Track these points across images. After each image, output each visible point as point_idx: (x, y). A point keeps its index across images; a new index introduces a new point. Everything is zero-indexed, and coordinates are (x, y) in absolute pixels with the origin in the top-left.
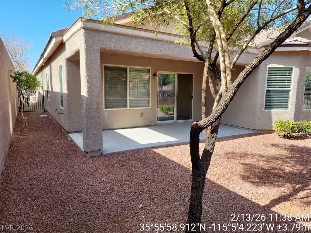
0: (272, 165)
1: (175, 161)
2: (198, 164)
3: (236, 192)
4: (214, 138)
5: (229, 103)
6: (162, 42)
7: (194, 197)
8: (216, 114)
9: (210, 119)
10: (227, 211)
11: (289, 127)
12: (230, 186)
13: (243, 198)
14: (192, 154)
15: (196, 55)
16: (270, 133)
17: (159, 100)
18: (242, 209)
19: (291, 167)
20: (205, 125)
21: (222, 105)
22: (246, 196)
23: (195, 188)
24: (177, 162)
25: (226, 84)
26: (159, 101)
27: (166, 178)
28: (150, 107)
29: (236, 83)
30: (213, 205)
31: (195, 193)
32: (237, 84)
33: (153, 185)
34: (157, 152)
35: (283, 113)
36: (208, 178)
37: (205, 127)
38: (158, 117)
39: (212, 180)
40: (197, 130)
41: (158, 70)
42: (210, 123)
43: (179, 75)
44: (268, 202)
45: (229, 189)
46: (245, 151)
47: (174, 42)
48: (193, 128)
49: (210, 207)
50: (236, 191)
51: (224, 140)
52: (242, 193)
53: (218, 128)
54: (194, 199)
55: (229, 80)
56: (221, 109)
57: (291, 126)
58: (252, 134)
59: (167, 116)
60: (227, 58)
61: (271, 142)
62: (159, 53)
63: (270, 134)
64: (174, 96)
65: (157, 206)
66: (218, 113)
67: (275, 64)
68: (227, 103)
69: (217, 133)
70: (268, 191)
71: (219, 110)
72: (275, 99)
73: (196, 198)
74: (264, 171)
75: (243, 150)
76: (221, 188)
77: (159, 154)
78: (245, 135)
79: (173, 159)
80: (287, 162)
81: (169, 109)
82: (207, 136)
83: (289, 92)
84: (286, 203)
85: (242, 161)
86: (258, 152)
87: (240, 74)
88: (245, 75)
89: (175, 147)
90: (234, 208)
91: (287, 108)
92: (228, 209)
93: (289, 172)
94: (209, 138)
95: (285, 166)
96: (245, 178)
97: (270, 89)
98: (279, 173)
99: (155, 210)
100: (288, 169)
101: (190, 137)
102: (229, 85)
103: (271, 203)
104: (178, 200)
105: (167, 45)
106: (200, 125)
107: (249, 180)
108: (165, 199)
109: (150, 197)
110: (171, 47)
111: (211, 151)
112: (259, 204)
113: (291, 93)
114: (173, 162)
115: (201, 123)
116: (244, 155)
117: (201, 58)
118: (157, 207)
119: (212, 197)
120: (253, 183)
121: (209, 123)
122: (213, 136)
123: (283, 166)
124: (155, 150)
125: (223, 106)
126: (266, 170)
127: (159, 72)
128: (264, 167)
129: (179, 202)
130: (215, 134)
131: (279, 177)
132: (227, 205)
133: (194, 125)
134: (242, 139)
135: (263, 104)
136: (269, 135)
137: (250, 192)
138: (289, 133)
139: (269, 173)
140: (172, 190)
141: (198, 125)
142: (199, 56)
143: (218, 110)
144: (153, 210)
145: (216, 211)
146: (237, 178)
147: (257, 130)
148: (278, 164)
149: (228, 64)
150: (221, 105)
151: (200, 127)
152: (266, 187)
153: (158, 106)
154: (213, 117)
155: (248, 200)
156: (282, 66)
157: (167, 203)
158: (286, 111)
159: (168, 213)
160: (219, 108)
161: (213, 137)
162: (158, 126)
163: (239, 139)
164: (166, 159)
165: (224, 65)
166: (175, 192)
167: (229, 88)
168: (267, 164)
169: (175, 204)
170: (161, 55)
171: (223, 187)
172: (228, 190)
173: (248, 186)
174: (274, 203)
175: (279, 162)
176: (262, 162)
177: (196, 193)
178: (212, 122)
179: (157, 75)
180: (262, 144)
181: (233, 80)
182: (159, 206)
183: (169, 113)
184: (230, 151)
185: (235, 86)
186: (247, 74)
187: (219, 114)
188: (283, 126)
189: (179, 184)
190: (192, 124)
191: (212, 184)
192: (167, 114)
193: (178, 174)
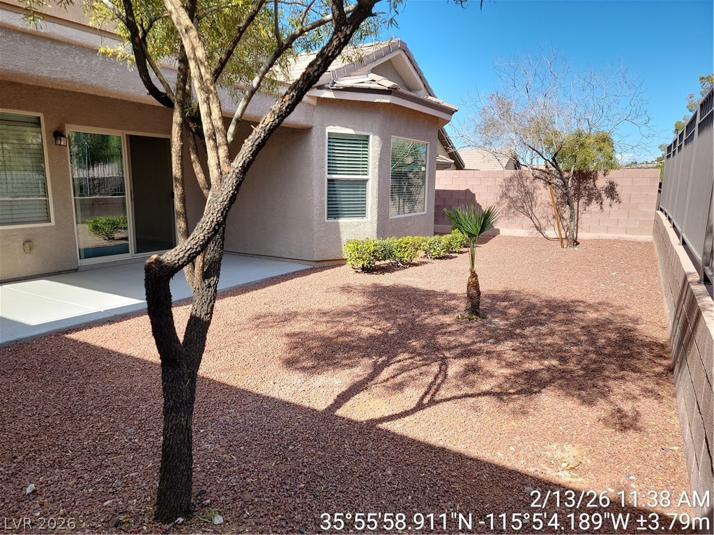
0: (341, 327)
1: (132, 355)
2: (174, 353)
3: (273, 396)
4: (212, 289)
5: (229, 207)
6: (65, 48)
7: (171, 430)
8: (202, 235)
9: (188, 248)
10: (253, 440)
11: (368, 251)
12: (263, 386)
13: (287, 405)
14: (156, 333)
15: (153, 90)
16: (340, 265)
17: (78, 204)
18: (283, 428)
19: (371, 326)
20: (179, 260)
21: (213, 214)
22: (292, 400)
23: (172, 408)
24: (138, 357)
25: (219, 164)
26: (79, 207)
27: (108, 401)
28: (53, 223)
29: (238, 163)
30: (224, 435)
31: (172, 420)
32: (240, 165)
33: (68, 426)
34: (82, 339)
35: (359, 224)
36: (215, 379)
37: (179, 265)
38: (82, 247)
39: (224, 380)
40: (161, 274)
41: (68, 123)
42: (189, 255)
43: (132, 139)
44: (331, 401)
45: (260, 392)
46: (292, 307)
47: (97, 51)
48: (149, 270)
49: (217, 441)
50: (274, 394)
51: (252, 290)
52: (284, 394)
53: (220, 264)
54: (171, 435)
55: (224, 156)
56: (212, 221)
57: (372, 249)
58: (308, 269)
59: (112, 243)
60: (214, 105)
61: (341, 283)
62: (60, 76)
63: (339, 268)
64: (124, 191)
65: (79, 476)
66: (206, 232)
67: (339, 126)
68: (224, 209)
69: (218, 277)
70: (332, 379)
71: (209, 224)
72: (344, 195)
73: (175, 430)
74: (327, 342)
75: (289, 306)
76: (243, 393)
77: (87, 345)
78: (294, 273)
79: (129, 350)
80: (365, 318)
81: (115, 226)
82: (195, 286)
83: (366, 184)
84: (361, 395)
85: (288, 330)
86: (317, 307)
87: (244, 142)
88: (254, 146)
89: (132, 321)
90: (269, 430)
91: (365, 214)
92: (255, 436)
93: (368, 336)
94: (200, 290)
95: (363, 326)
96: (290, 363)
97: (334, 177)
98: (353, 342)
99: (75, 486)
100: (366, 331)
101: (147, 292)
102: (225, 168)
103: (336, 401)
104: (141, 446)
105: (82, 56)
106: (165, 263)
107: (299, 365)
108: (104, 454)
109: (60, 460)
110: (94, 62)
111: (206, 318)
112: (316, 408)
113: (369, 184)
114: (128, 357)
115: (169, 256)
116: (289, 317)
117: (166, 101)
118: (80, 478)
119: (221, 419)
120: (304, 369)
121: (187, 255)
122: (210, 284)
123: (359, 327)
124: (73, 336)
125: (215, 215)
126: (330, 339)
127: (70, 130)
128: (327, 334)
129: (140, 451)
130: (213, 280)
131: (352, 348)
132: (254, 427)
133: (152, 263)
134: (288, 283)
135: (324, 208)
136: (337, 269)
137: (301, 389)
138: (370, 263)
139: (336, 343)
140: (122, 426)
141: (161, 262)
142: (162, 94)
143: (204, 224)
144: (69, 488)
145: (231, 446)
146: (275, 367)
147: (317, 261)
148: (351, 324)
149: (218, 118)
150: (211, 212)
151: (166, 266)
152: (330, 372)
153: (80, 220)
154: (195, 242)
155: (296, 406)
156: (351, 131)
157: (108, 462)
158: (364, 220)
159: (109, 485)
160: (207, 220)
161: (209, 286)
162: (83, 271)
163: (282, 283)
164: (109, 353)
165: (209, 121)
166: (132, 430)
167: (226, 174)
168: (332, 328)
169: (132, 457)
170: (68, 81)
171: (247, 392)
172: (258, 395)
173: (296, 378)
174: (341, 401)
175: (353, 319)
176: (324, 325)
177: (176, 420)
178: (193, 253)
179: (64, 136)
180: (324, 288)
181: (231, 156)
182: (85, 475)
183: (117, 235)
184: (264, 311)
185: (237, 171)
186: (257, 145)
187: (209, 233)
188: (358, 249)
189: (143, 406)
190: (148, 261)
191: (223, 391)
192: (109, 239)
193: (140, 385)
